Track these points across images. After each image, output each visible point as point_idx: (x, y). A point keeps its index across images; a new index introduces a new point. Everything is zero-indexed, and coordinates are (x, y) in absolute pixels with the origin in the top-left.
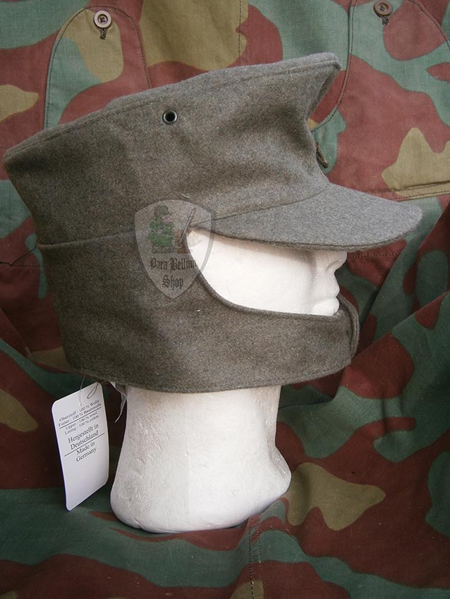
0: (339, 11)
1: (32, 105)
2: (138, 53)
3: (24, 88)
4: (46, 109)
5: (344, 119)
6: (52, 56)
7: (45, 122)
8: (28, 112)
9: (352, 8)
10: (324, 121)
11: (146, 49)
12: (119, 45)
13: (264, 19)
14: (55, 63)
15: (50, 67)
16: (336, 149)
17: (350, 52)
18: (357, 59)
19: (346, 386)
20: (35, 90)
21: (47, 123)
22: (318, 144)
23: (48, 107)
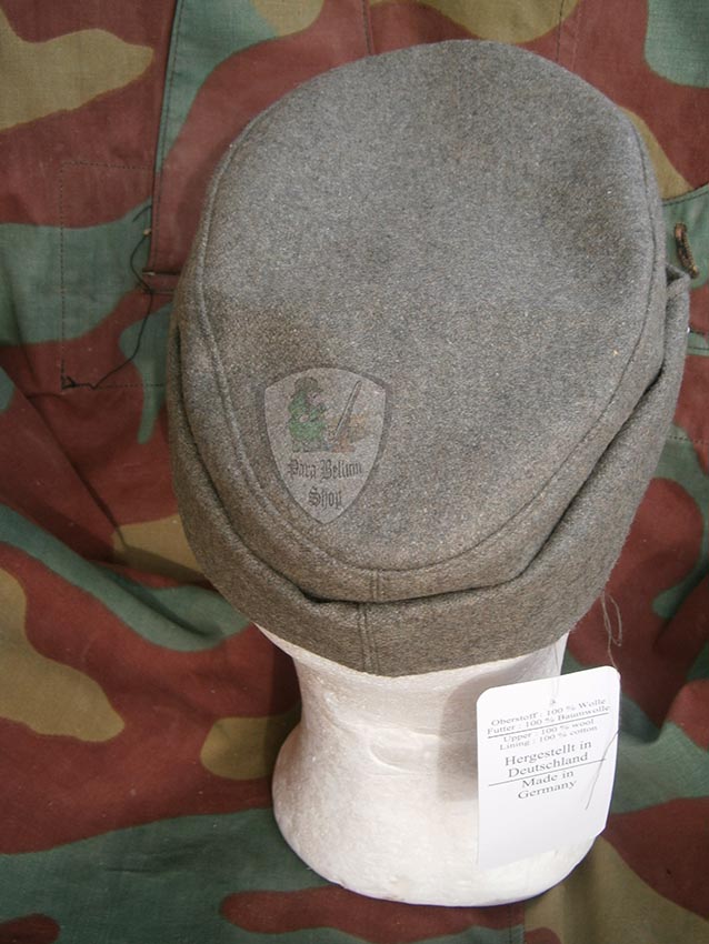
1: (140, 73)
3: (127, 36)
4: (168, 83)
7: (165, 108)
10: (705, 188)
19: (679, 726)
20: (149, 40)
21: (168, 110)
22: (685, 229)
23: (172, 79)
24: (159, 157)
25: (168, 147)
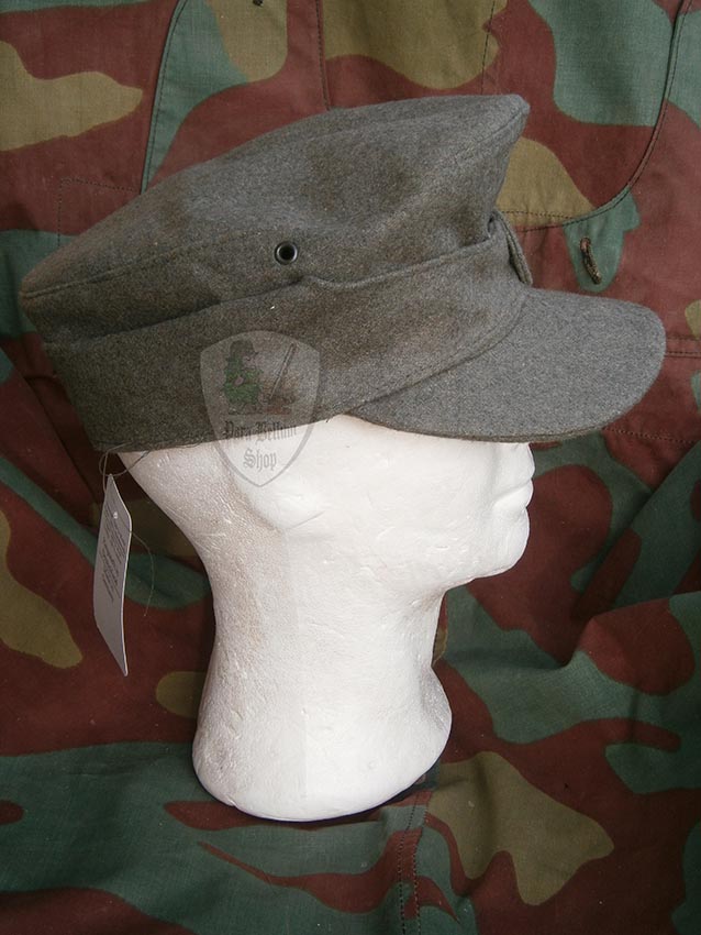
0: (659, 18)
1: (132, 109)
2: (313, 36)
3: (121, 80)
4: (154, 118)
5: (638, 210)
6: (171, 29)
7: (151, 140)
8: (124, 121)
9: (680, 18)
10: (605, 207)
11: (326, 29)
12: (282, 17)
13: (532, 12)
14: (175, 40)
15: (166, 49)
16: (618, 257)
17: (666, 96)
18: (675, 108)
19: (588, 654)
20: (139, 83)
21: (153, 142)
22: (589, 242)
23: (157, 116)
24: (144, 182)
25: (152, 172)
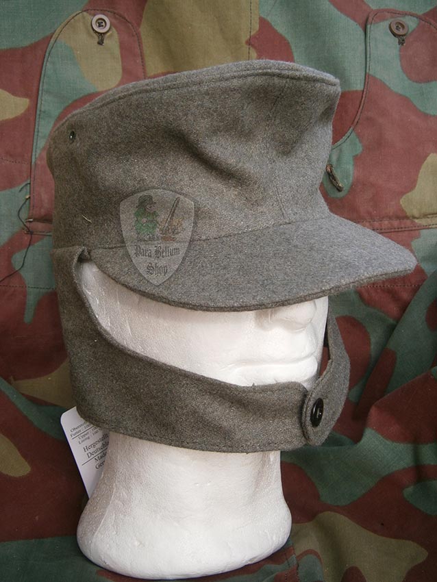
0: (354, 28)
1: (22, 111)
2: (138, 61)
3: (14, 93)
4: (37, 117)
5: (360, 142)
6: (45, 60)
7: (36, 130)
8: (16, 119)
9: (369, 26)
10: (339, 143)
11: (146, 59)
12: (117, 51)
13: (275, 32)
14: (48, 66)
15: (43, 72)
16: (351, 172)
17: (367, 71)
18: (375, 79)
19: (373, 429)
20: (26, 95)
21: (38, 132)
22: (331, 166)
23: (40, 115)
24: (33, 157)
25: (38, 151)
